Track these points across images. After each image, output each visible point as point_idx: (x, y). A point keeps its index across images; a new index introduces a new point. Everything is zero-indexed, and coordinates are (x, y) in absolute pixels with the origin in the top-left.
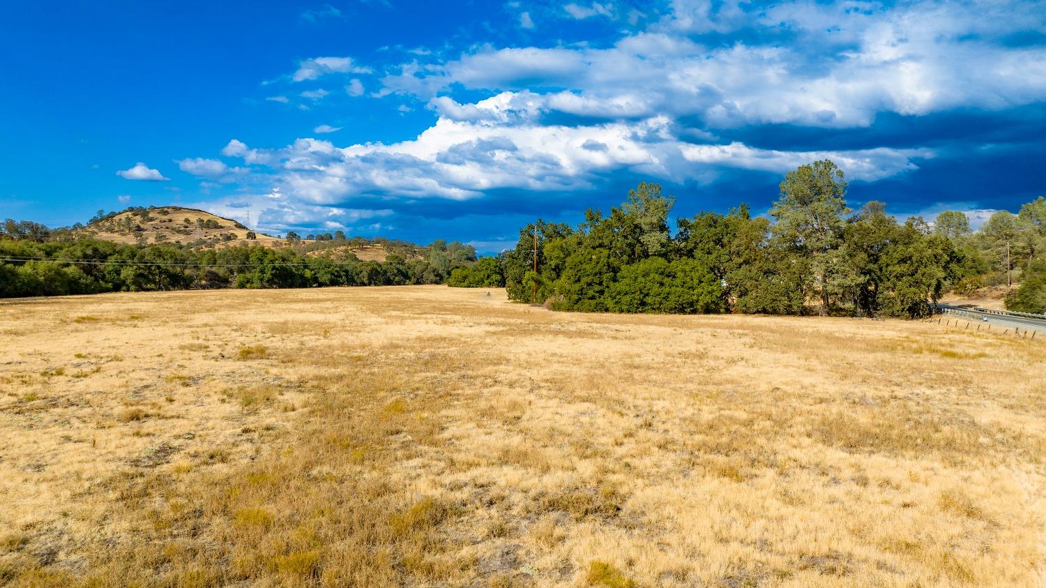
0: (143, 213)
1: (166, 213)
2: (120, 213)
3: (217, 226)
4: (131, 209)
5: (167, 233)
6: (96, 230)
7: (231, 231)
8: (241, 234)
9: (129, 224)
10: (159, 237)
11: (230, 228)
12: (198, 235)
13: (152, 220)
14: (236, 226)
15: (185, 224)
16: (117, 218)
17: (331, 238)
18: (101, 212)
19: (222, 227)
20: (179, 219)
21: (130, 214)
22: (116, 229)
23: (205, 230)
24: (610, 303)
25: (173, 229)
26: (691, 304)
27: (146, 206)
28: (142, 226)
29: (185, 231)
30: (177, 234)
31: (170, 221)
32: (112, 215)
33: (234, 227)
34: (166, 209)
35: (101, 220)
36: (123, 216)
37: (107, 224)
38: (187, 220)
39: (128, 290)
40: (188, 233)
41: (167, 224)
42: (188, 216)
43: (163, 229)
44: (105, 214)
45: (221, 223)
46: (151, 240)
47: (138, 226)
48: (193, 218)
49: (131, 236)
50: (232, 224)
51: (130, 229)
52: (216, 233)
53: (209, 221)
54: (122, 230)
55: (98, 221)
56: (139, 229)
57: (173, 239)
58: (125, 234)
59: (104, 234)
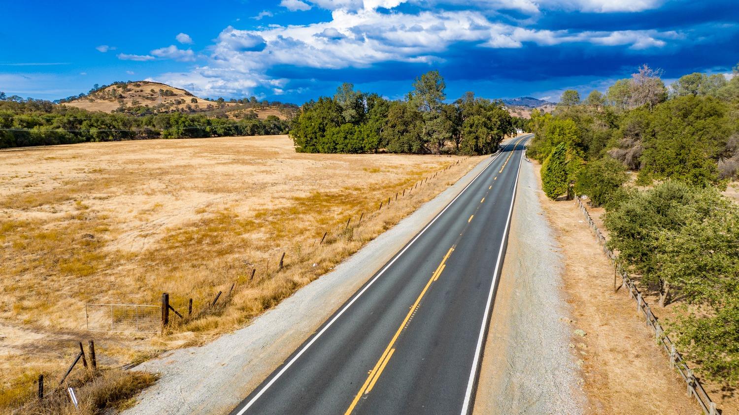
0: (123, 85)
1: (139, 86)
2: (109, 86)
3: (172, 94)
4: (116, 83)
5: (140, 100)
6: (93, 98)
7: (182, 98)
8: (188, 99)
9: (114, 94)
10: (134, 103)
11: (181, 95)
12: (160, 100)
13: (129, 90)
14: (186, 94)
15: (151, 93)
16: (107, 90)
17: (248, 101)
18: (96, 85)
19: (176, 95)
20: (147, 90)
21: (115, 87)
22: (107, 97)
23: (165, 97)
24: (320, 148)
25: (144, 97)
26: (362, 148)
27: (126, 81)
28: (123, 95)
29: (152, 98)
30: (146, 100)
31: (142, 91)
32: (104, 87)
33: (184, 95)
34: (138, 83)
35: (97, 91)
36: (111, 88)
37: (101, 94)
38: (152, 91)
39: (95, 141)
40: (153, 99)
41: (139, 93)
42: (153, 87)
43: (137, 97)
44: (100, 86)
45: (175, 91)
46: (129, 105)
47: (121, 95)
48: (157, 89)
49: (116, 102)
50: (182, 93)
51: (115, 97)
52: (172, 99)
53: (167, 91)
54: (111, 98)
55: (95, 92)
56: (121, 97)
57: (144, 103)
58: (112, 101)
59: (99, 101)
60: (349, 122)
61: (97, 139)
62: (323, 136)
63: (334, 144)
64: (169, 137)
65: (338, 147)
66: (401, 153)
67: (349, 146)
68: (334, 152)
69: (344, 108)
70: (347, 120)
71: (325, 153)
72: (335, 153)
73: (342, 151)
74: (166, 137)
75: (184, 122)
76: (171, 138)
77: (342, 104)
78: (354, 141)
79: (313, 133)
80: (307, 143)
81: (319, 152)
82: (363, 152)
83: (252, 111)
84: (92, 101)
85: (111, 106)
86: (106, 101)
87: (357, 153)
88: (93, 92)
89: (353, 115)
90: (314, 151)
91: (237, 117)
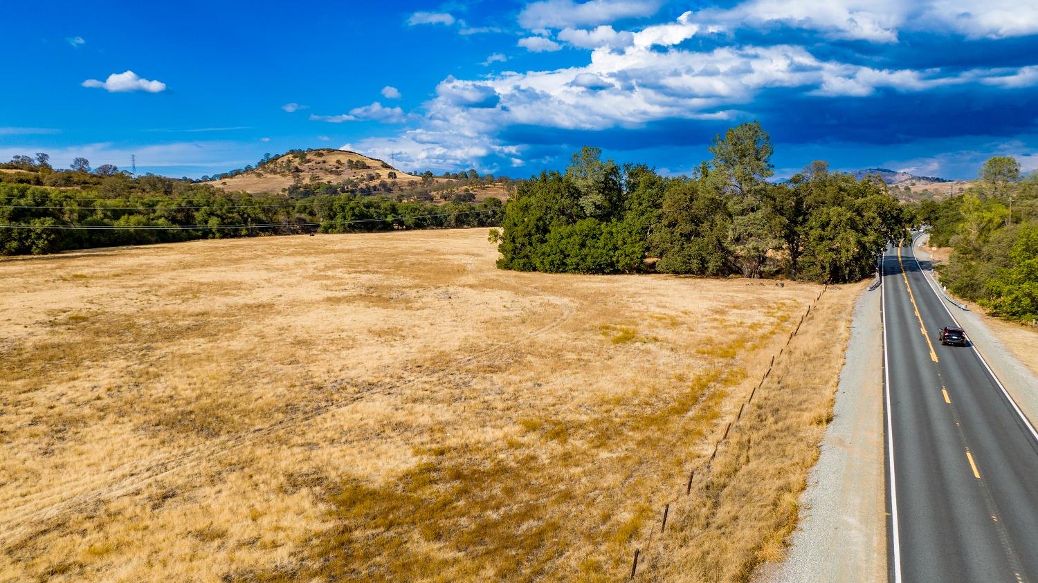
0: (300, 154)
1: (321, 155)
2: (283, 156)
3: (364, 167)
4: (292, 152)
5: (321, 174)
6: (262, 172)
7: (377, 171)
8: (384, 174)
9: (289, 166)
10: (313, 178)
11: (376, 168)
12: (348, 175)
13: (309, 161)
14: (382, 166)
15: (337, 164)
16: (279, 161)
17: (467, 177)
18: (267, 155)
19: (369, 167)
20: (332, 160)
21: (290, 156)
22: (279, 171)
23: (354, 170)
24: (537, 263)
25: (326, 170)
26: (612, 265)
27: (305, 149)
28: (299, 167)
29: (336, 171)
30: (329, 175)
31: (324, 162)
32: (277, 157)
33: (380, 167)
34: (321, 152)
35: (268, 162)
36: (285, 159)
37: (272, 166)
38: (338, 162)
40: (338, 174)
41: (321, 165)
42: (340, 157)
43: (318, 170)
44: (271, 156)
45: (368, 162)
46: (307, 181)
47: (297, 168)
48: (344, 159)
49: (290, 177)
50: (378, 164)
51: (290, 170)
52: (364, 173)
53: (358, 162)
54: (284, 172)
55: (265, 164)
56: (297, 170)
57: (326, 179)
58: (284, 176)
59: (269, 176)
60: (591, 216)
61: (217, 235)
62: (543, 241)
63: (562, 256)
64: (330, 230)
65: (568, 261)
66: (686, 273)
67: (589, 259)
68: (561, 270)
69: (583, 190)
70: (588, 212)
71: (546, 271)
72: (564, 271)
73: (577, 269)
74: (326, 231)
75: (353, 209)
76: (332, 232)
77: (579, 183)
78: (598, 251)
79: (525, 236)
80: (515, 254)
81: (535, 269)
82: (616, 272)
83: (467, 190)
84: (259, 175)
85: (283, 182)
86: (278, 176)
87: (604, 273)
88: (262, 164)
89: (597, 204)
90: (526, 267)
91: (445, 198)
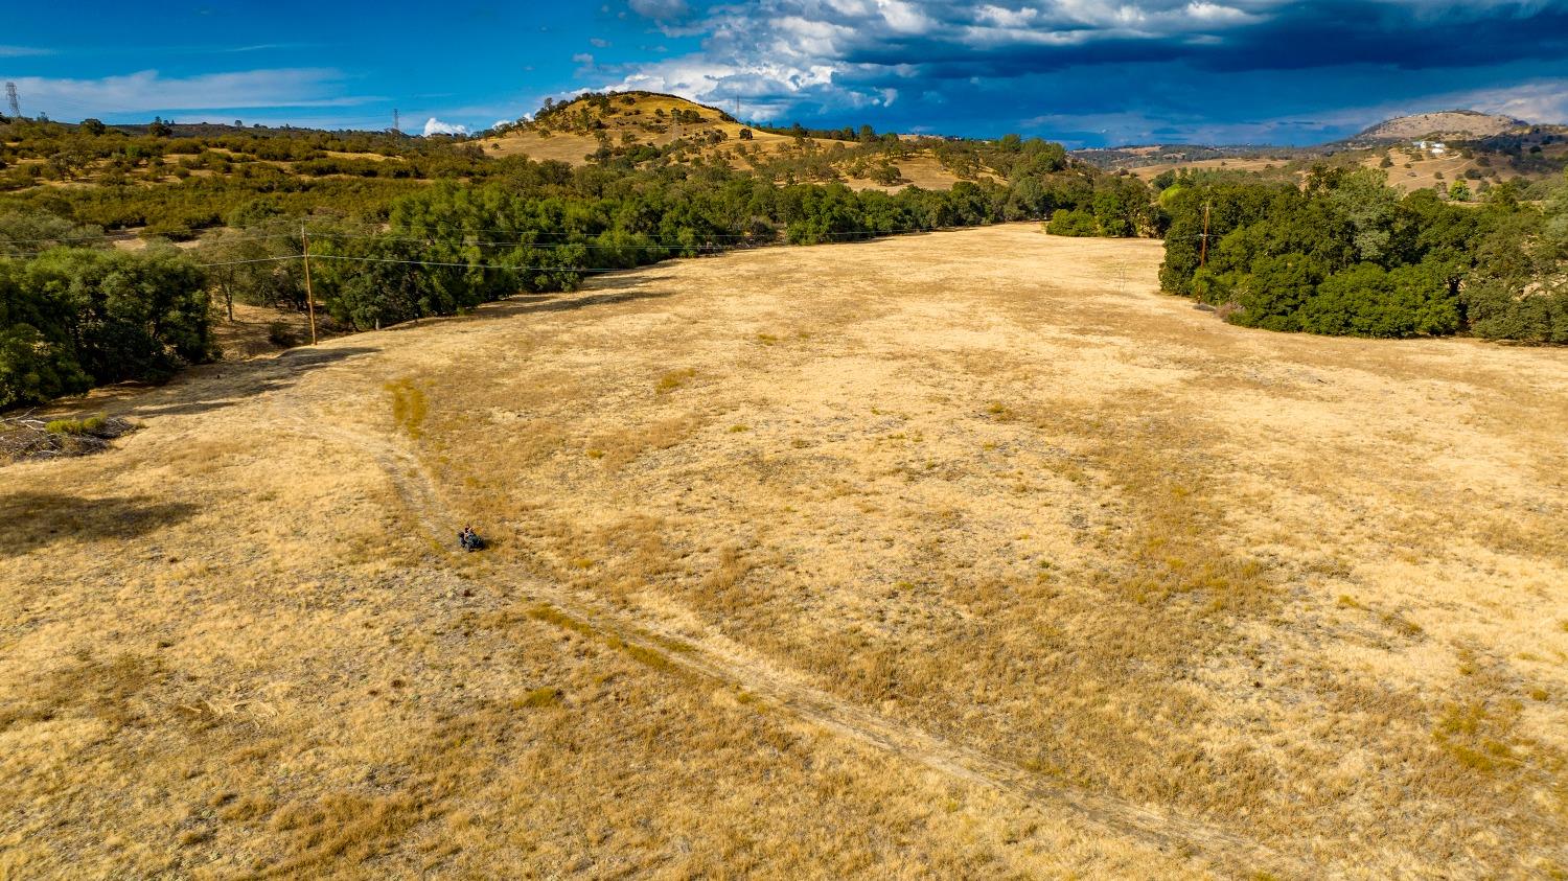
0: (602, 101)
1: (630, 101)
2: (573, 103)
3: (698, 120)
4: (586, 97)
5: (635, 131)
6: (547, 128)
7: (717, 127)
8: (732, 131)
9: (586, 119)
10: (627, 138)
11: (714, 122)
12: (674, 134)
13: (614, 111)
14: (722, 118)
15: (657, 116)
16: (569, 110)
18: (548, 101)
19: (704, 121)
20: (649, 110)
21: (585, 104)
22: (572, 126)
23: (683, 126)
24: (1304, 321)
25: (643, 125)
26: (1410, 328)
27: (605, 92)
28: (603, 121)
29: (659, 128)
30: (647, 133)
31: (638, 112)
32: (564, 105)
33: (720, 120)
34: (630, 96)
35: (551, 112)
36: (578, 107)
37: (560, 119)
38: (659, 112)
40: (661, 131)
41: (634, 117)
42: (660, 104)
43: (631, 125)
44: (555, 103)
45: (703, 113)
46: (617, 142)
47: (598, 122)
48: (667, 109)
49: (591, 136)
50: (716, 115)
51: (589, 126)
52: (697, 130)
53: (687, 112)
54: (580, 128)
55: (548, 115)
56: (600, 125)
57: (645, 139)
58: (582, 134)
59: (557, 134)
60: (1368, 260)
63: (1346, 316)
65: (1355, 321)
67: (1386, 320)
68: (1344, 332)
69: (1359, 226)
70: (1368, 256)
71: (1319, 332)
73: (1365, 332)
77: (1357, 218)
78: (1392, 306)
79: (1290, 286)
81: (1300, 329)
82: (1415, 336)
84: (544, 133)
85: (581, 146)
86: (572, 134)
87: (1401, 338)
88: (543, 115)
89: (1382, 243)
